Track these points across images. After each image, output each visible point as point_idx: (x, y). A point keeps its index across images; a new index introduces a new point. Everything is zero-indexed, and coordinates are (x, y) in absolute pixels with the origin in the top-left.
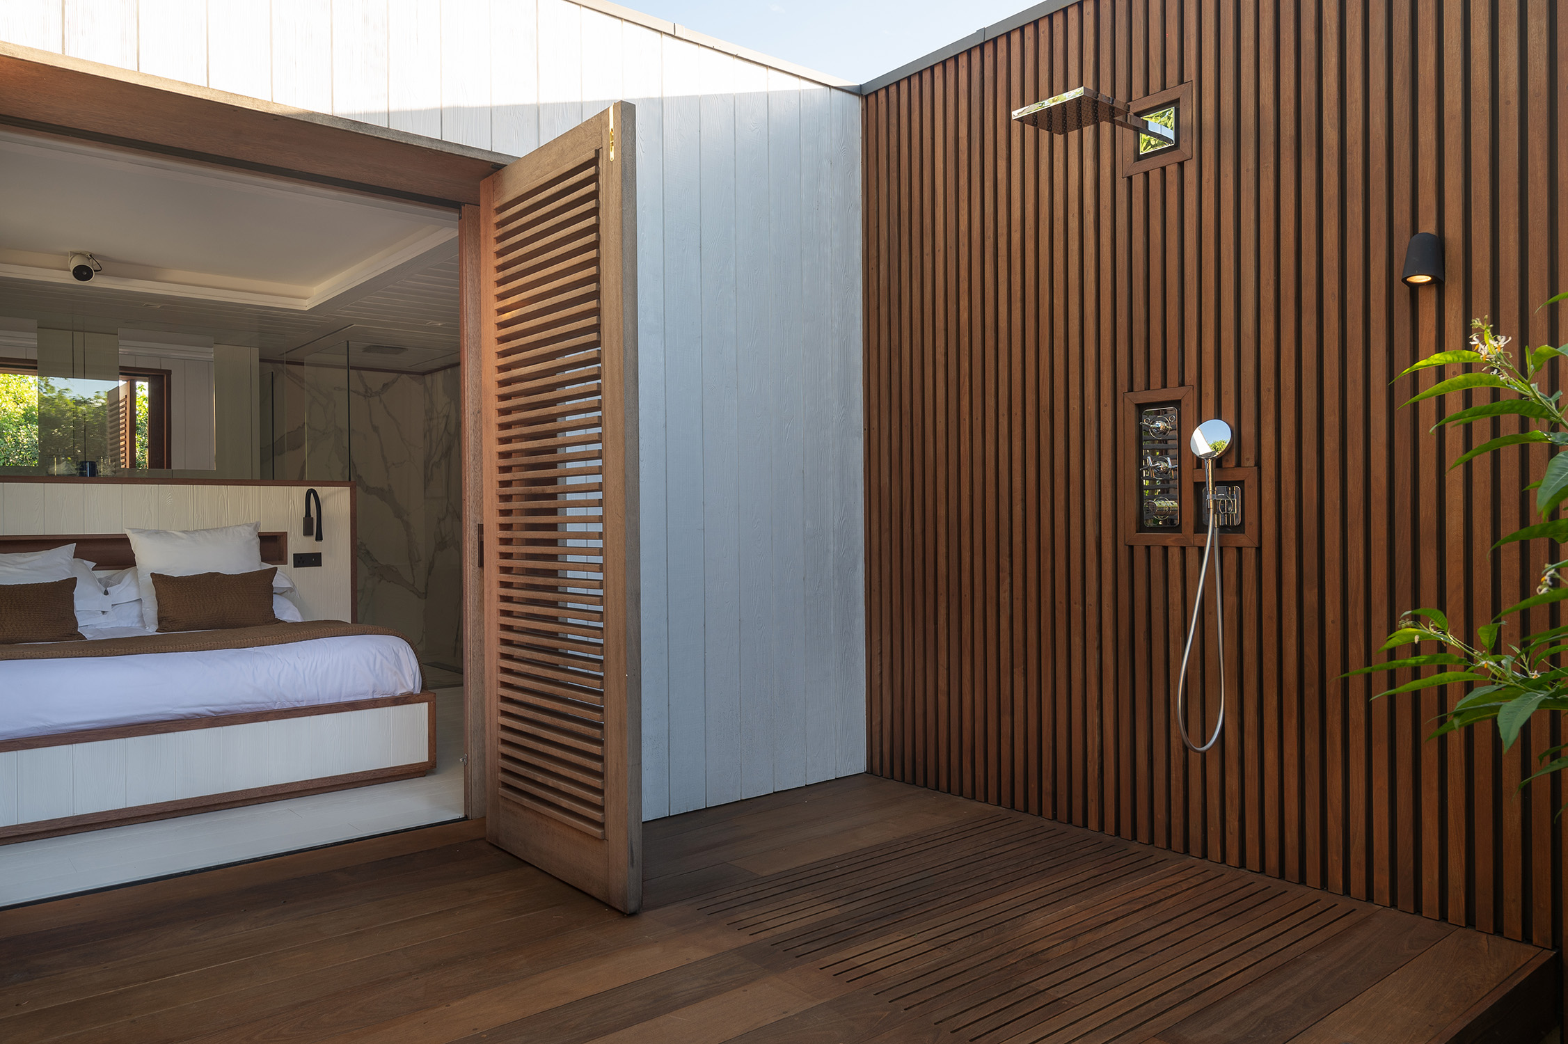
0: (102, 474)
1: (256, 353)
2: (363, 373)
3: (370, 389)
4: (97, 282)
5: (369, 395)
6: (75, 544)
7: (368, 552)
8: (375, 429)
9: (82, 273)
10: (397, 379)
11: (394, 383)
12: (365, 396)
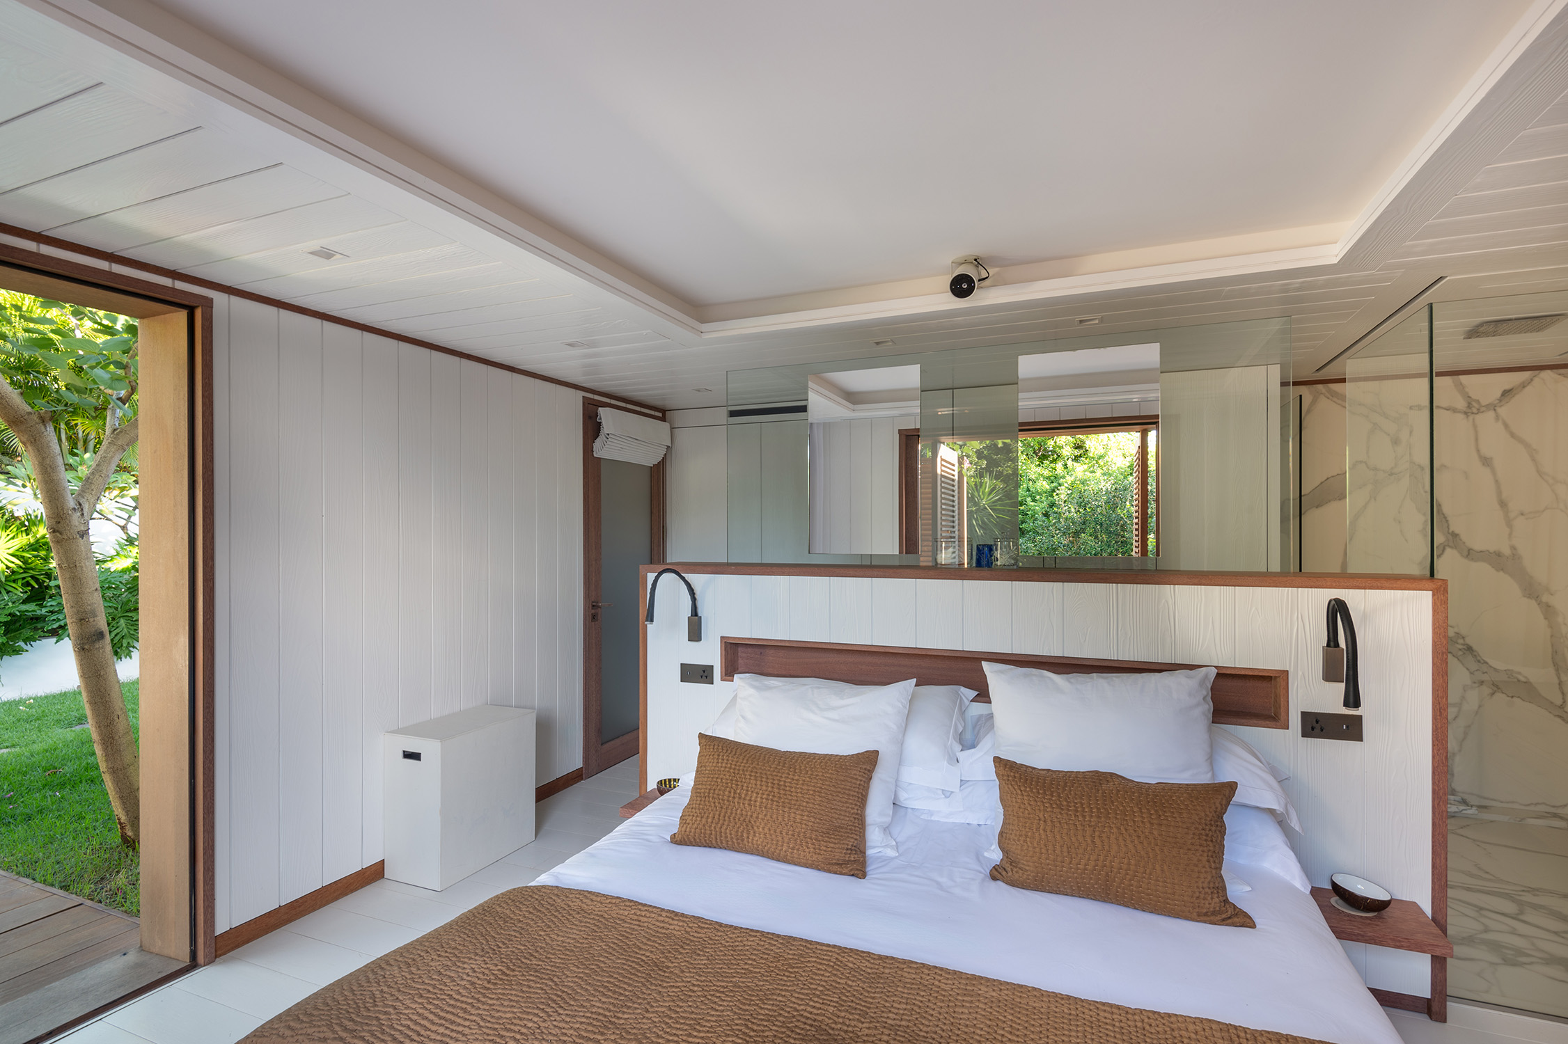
0: (999, 563)
1: (1275, 372)
2: (1464, 379)
3: (1478, 402)
4: (984, 298)
5: (1475, 410)
6: (915, 679)
7: (1470, 649)
8: (1486, 461)
9: (962, 286)
10: (1532, 380)
11: (1524, 387)
12: (1466, 413)
